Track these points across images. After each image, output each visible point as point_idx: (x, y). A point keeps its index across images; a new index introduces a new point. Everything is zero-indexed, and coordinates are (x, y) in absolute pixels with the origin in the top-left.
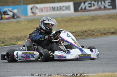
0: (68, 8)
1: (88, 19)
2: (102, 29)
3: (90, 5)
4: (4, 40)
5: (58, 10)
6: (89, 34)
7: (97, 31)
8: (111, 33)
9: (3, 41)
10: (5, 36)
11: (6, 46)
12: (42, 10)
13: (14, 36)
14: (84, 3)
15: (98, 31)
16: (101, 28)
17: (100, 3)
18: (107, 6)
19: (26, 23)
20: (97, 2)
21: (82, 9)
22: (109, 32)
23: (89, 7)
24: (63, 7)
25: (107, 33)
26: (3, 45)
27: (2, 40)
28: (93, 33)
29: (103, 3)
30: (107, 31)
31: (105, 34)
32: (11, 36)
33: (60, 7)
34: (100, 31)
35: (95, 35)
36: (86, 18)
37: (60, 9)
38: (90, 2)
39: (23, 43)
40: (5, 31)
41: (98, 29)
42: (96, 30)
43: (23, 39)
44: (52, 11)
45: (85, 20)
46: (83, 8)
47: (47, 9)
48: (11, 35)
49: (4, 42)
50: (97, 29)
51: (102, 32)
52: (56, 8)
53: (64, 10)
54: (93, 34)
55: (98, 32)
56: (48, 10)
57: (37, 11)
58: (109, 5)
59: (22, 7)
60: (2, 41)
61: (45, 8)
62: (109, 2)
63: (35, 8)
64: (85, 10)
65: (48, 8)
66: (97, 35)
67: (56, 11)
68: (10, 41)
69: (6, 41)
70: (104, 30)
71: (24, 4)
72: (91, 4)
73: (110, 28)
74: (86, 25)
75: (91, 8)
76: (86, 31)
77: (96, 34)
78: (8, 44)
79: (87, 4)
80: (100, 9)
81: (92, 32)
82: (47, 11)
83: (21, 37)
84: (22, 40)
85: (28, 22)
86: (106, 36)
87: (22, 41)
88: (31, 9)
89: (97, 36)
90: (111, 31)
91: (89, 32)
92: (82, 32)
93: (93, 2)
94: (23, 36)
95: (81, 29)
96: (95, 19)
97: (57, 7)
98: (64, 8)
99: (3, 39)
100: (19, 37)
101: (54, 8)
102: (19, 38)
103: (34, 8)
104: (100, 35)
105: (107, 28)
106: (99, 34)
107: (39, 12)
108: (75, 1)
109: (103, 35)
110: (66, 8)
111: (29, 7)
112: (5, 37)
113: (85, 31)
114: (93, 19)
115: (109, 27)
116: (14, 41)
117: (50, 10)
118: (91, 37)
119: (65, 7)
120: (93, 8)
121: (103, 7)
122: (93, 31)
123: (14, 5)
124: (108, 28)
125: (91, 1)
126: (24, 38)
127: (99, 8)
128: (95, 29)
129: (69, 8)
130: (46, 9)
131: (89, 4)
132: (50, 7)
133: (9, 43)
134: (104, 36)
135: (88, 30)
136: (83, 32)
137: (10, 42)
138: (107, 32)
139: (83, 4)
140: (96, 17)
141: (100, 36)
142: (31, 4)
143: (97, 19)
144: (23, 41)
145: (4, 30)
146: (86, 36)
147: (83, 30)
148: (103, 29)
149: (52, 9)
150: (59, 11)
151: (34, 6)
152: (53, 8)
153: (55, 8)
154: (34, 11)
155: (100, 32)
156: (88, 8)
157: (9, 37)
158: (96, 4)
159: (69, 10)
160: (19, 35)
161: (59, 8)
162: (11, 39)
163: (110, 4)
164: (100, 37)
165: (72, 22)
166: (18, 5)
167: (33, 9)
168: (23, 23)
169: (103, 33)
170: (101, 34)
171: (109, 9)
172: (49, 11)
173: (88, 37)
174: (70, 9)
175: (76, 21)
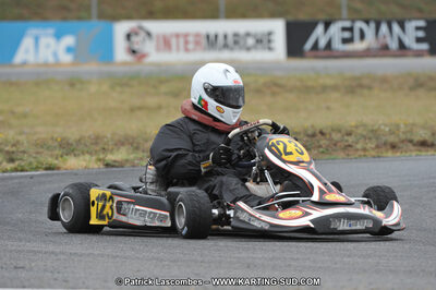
0: (264, 41)
1: (335, 88)
2: (382, 127)
3: (347, 35)
4: (14, 149)
5: (226, 46)
6: (335, 145)
7: (365, 133)
8: (414, 145)
9: (13, 152)
10: (21, 133)
11: (22, 171)
12: (166, 43)
13: (55, 136)
14: (327, 25)
15: (371, 135)
16: (381, 122)
17: (384, 28)
18: (409, 41)
19: (105, 87)
20: (373, 25)
21: (315, 46)
22: (411, 141)
23: (345, 41)
24: (248, 35)
25: (401, 145)
26: (10, 166)
27: (7, 149)
28: (350, 139)
29: (396, 28)
30: (403, 137)
31: (393, 147)
32: (43, 136)
33: (236, 35)
34: (374, 133)
35: (357, 150)
36: (329, 82)
37: (236, 43)
38: (347, 24)
39: (84, 164)
40: (25, 116)
41: (370, 128)
42: (360, 131)
43: (86, 149)
44: (204, 49)
45: (324, 89)
46: (322, 43)
47: (186, 42)
48: (43, 132)
49: (14, 156)
50: (365, 126)
51: (384, 139)
52: (221, 39)
53: (248, 49)
54: (350, 146)
55: (370, 139)
56: (191, 46)
57: (149, 47)
58: (419, 40)
59: (95, 26)
60: (8, 152)
61: (177, 36)
62: (418, 28)
63: (142, 34)
64: (327, 53)
65: (191, 39)
66: (365, 150)
67: (220, 49)
68: (37, 153)
69: (24, 152)
70: (391, 133)
71: (102, 16)
72: (351, 29)
73: (414, 125)
74: (328, 108)
75: (349, 47)
76: (324, 131)
77: (359, 146)
78: (31, 163)
79: (335, 29)
80: (384, 50)
81: (346, 138)
82: (187, 50)
83: (79, 141)
84: (83, 153)
85: (112, 87)
86: (398, 154)
87: (81, 158)
88: (128, 36)
89: (362, 153)
90: (417, 138)
91: (336, 136)
92: (308, 136)
93: (359, 25)
94: (89, 137)
95: (307, 124)
96: (361, 86)
97: (225, 37)
98: (251, 41)
99: (14, 145)
100: (70, 141)
101: (212, 37)
102: (72, 145)
103: (136, 34)
104: (373, 149)
105: (402, 126)
106: (373, 146)
107: (158, 49)
108: (291, 18)
109: (387, 151)
110: (259, 41)
111: (121, 28)
112: (22, 138)
113: (322, 133)
114: (355, 87)
115: (411, 121)
116: (52, 156)
117: (197, 43)
118: (342, 155)
119: (255, 36)
120: (358, 46)
121: (394, 45)
122: (349, 134)
123: (65, 19)
124: (406, 125)
125: (353, 21)
126: (92, 144)
127: (379, 46)
128: (357, 127)
129: (269, 41)
130: (182, 40)
131: (344, 29)
132: (197, 35)
133: (32, 160)
134: (390, 154)
135: (333, 130)
136: (314, 135)
137: (38, 156)
138: (403, 141)
139: (320, 29)
140: (366, 82)
141: (373, 153)
142: (129, 18)
143: (370, 88)
144: (87, 157)
145: (19, 110)
146: (321, 150)
147: (312, 126)
148: (386, 125)
149: (204, 41)
150: (232, 49)
151: (141, 28)
152: (208, 37)
153: (216, 36)
154: (136, 47)
155: (377, 139)
156: (337, 45)
157: (35, 137)
158: (369, 31)
159: (270, 49)
160: (73, 134)
161: (230, 40)
162: (42, 145)
163: (421, 34)
164: (374, 157)
165: (274, 94)
166: (80, 19)
167: (134, 39)
168: (93, 88)
169: (385, 144)
170: (377, 147)
171: (419, 54)
172: (194, 50)
173: (330, 154)
174: (273, 45)
175: (291, 90)
